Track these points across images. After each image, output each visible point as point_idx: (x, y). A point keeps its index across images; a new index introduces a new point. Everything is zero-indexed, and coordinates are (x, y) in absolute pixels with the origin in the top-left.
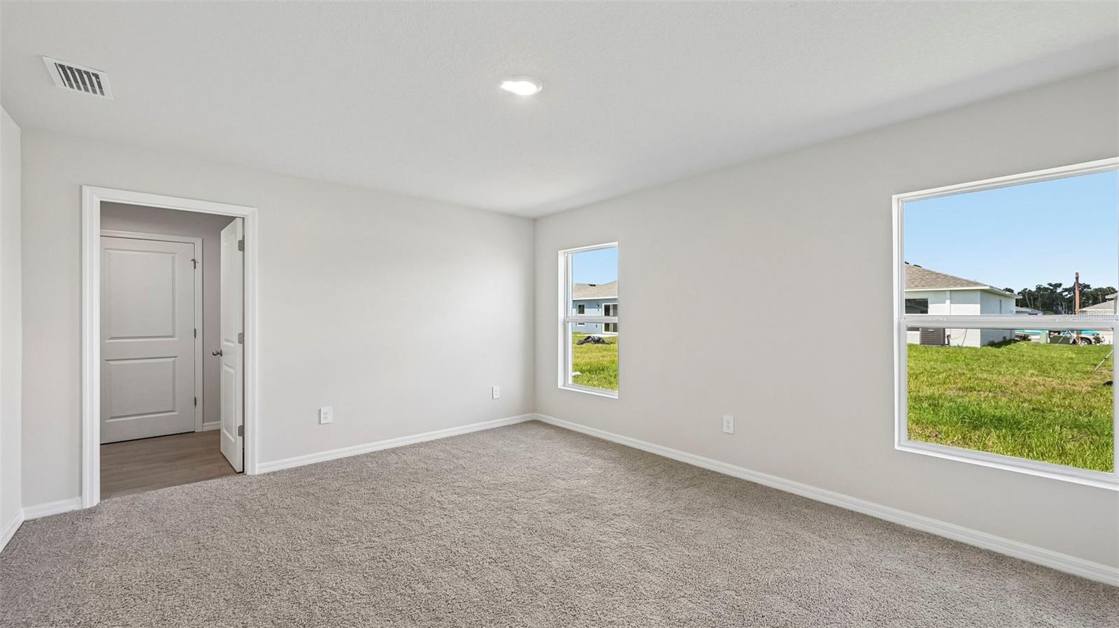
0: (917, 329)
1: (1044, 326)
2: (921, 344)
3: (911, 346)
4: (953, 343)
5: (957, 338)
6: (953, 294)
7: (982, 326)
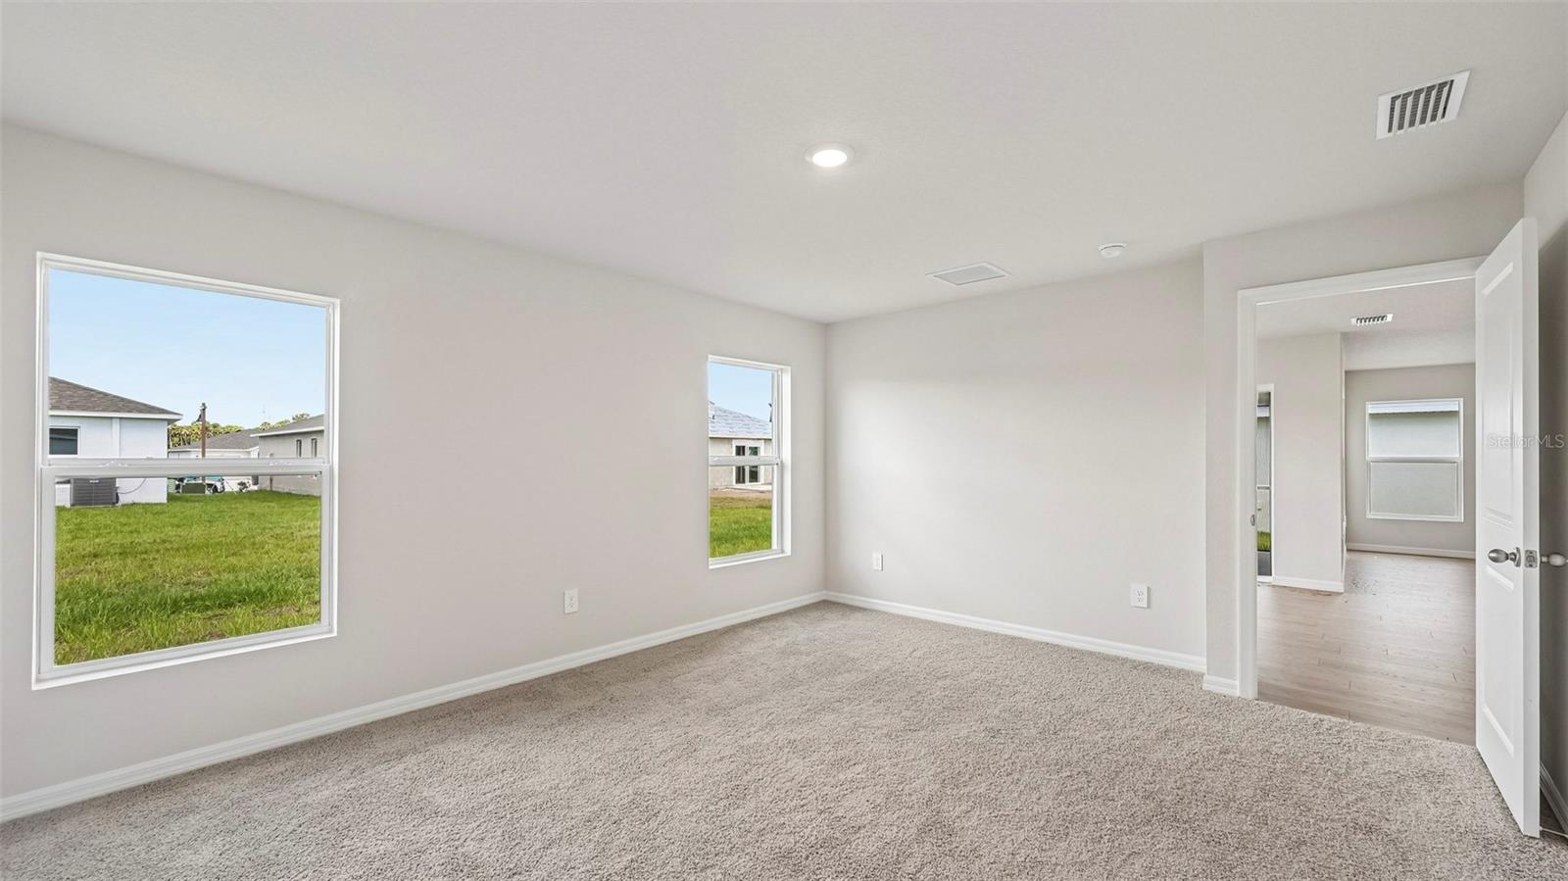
0: (68, 482)
1: (248, 472)
2: (73, 505)
3: (60, 509)
4: (124, 499)
5: (130, 491)
6: (124, 422)
7: (167, 473)
